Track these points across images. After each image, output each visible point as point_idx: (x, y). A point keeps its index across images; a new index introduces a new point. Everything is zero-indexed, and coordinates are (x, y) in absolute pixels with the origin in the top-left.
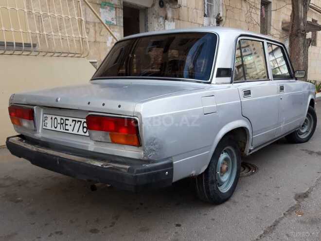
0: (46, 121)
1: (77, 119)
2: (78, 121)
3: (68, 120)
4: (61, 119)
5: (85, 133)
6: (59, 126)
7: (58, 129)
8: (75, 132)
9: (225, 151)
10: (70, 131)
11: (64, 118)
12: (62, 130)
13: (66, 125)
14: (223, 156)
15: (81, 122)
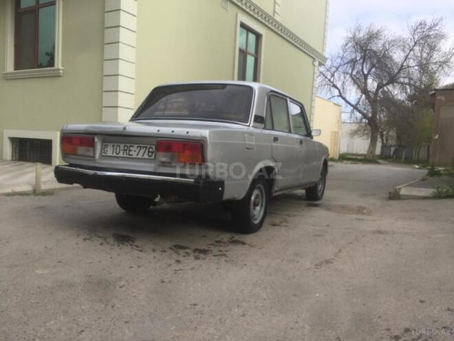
0: (106, 149)
1: (142, 146)
2: (144, 147)
3: (132, 146)
4: (125, 146)
5: (150, 156)
6: (122, 152)
7: (121, 155)
8: (140, 156)
9: (257, 189)
10: (135, 156)
11: (128, 145)
12: (125, 155)
13: (130, 151)
14: (256, 192)
15: (146, 147)
